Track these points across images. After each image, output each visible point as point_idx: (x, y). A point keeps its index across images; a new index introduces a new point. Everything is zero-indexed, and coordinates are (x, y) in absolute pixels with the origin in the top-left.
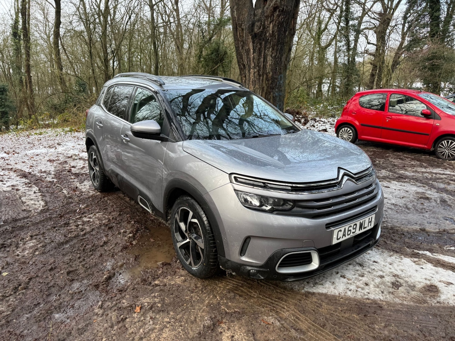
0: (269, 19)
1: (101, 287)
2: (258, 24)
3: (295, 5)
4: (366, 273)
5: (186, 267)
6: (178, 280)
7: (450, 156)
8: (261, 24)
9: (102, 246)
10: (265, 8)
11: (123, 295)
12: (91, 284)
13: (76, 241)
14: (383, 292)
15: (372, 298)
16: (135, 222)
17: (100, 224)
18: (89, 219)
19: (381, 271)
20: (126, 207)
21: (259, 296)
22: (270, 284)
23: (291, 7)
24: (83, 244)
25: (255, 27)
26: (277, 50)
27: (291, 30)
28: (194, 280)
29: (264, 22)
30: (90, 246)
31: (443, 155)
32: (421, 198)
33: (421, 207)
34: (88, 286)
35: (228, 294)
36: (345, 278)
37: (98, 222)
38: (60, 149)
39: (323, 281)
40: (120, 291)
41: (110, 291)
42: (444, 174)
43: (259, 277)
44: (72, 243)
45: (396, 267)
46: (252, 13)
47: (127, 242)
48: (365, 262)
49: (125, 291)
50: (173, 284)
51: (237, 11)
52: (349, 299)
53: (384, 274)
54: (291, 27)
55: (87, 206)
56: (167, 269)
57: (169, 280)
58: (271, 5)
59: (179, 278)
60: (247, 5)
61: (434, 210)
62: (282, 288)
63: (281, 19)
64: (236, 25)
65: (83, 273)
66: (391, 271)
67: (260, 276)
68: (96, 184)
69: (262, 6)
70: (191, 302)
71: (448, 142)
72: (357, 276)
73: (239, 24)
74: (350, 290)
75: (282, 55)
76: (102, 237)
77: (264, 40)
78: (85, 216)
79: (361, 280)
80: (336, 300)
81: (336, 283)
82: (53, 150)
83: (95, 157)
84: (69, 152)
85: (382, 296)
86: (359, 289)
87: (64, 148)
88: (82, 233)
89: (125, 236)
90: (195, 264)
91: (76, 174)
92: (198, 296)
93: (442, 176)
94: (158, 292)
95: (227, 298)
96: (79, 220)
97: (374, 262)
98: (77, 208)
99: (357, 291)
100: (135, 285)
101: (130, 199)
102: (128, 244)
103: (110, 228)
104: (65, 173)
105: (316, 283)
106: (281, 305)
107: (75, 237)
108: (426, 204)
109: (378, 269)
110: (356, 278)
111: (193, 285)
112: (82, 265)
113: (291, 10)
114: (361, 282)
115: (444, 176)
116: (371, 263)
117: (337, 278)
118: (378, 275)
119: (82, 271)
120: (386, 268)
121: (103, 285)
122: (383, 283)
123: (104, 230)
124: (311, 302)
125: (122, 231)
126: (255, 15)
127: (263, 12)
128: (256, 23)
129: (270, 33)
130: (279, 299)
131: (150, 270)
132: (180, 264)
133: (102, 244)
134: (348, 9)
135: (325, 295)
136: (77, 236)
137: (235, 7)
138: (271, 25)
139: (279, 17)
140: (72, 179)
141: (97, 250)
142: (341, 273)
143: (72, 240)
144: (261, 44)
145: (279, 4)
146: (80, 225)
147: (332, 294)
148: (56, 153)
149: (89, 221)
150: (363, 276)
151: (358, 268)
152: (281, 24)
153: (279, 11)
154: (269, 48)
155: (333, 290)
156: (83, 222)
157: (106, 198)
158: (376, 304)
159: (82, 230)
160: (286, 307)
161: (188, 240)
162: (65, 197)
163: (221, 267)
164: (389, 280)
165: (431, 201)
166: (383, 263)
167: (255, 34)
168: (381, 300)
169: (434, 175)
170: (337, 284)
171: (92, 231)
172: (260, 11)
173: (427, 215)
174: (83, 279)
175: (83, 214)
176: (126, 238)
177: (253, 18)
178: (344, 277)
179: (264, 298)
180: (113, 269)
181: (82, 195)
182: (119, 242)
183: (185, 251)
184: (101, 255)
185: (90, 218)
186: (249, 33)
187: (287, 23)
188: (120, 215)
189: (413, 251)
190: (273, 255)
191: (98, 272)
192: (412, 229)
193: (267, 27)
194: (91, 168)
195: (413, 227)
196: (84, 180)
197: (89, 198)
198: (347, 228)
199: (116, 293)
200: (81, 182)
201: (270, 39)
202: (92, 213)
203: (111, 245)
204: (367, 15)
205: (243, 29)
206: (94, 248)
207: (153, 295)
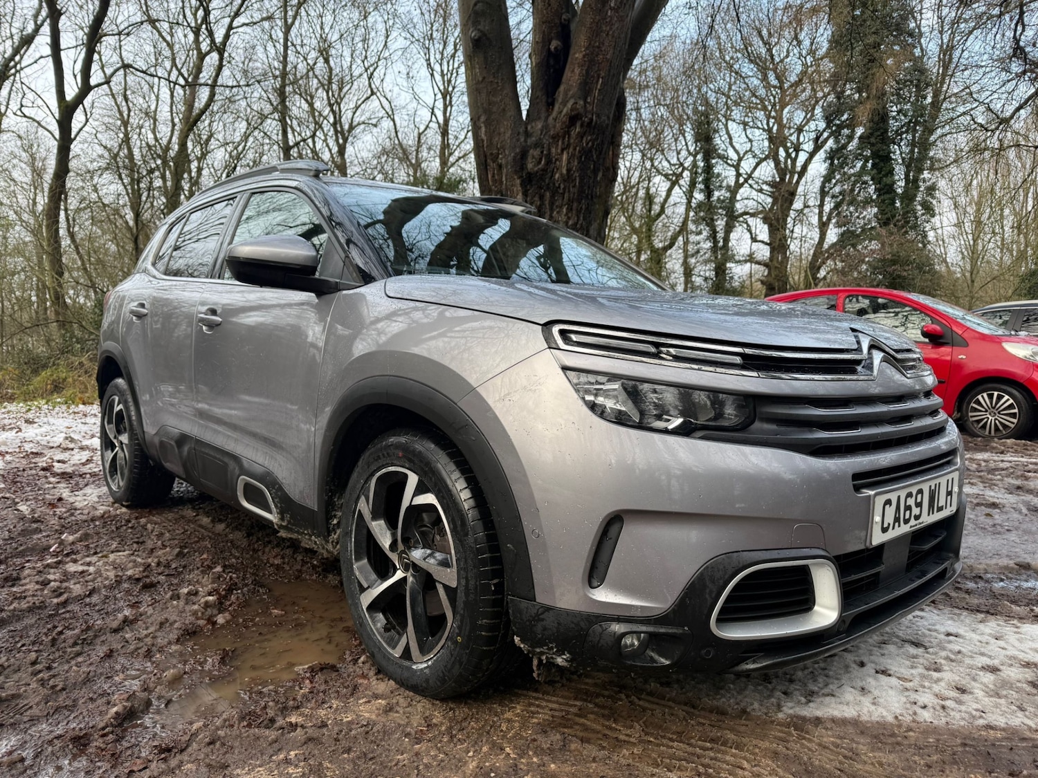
0: (560, 143)
1: (99, 743)
2: (535, 153)
3: (614, 115)
4: (943, 662)
5: (391, 668)
6: (366, 710)
7: (1001, 428)
8: (542, 152)
9: (116, 631)
10: (551, 118)
11: (173, 763)
12: (58, 737)
13: (33, 621)
14: (1022, 709)
15: (1003, 725)
16: (225, 567)
17: (116, 576)
18: (85, 568)
19: (983, 654)
20: (203, 539)
21: (646, 738)
22: (671, 703)
23: (608, 118)
24: (55, 627)
25: (530, 159)
26: (579, 212)
27: (608, 169)
28: (422, 706)
29: (549, 150)
30: (77, 631)
31: (984, 427)
32: (978, 504)
33: (990, 521)
34: (50, 742)
35: (540, 737)
36: (890, 675)
37: (111, 574)
38: (30, 432)
39: (831, 686)
40: (165, 751)
41: (129, 752)
42: (1002, 461)
43: (653, 660)
44: (19, 626)
45: (1017, 644)
46: (521, 130)
47: (198, 619)
48: (924, 635)
49: (182, 751)
50: (349, 722)
51: (486, 127)
52: (931, 730)
53: (996, 662)
54: (608, 163)
55: (86, 537)
56: (326, 682)
57: (337, 709)
58: (565, 111)
59: (369, 702)
60: (509, 114)
61: (1024, 526)
62: (711, 712)
63: (587, 144)
64: (485, 156)
65: (37, 704)
66: (1008, 653)
67: (656, 657)
68: (118, 484)
69: (543, 115)
70: (417, 768)
71: (991, 396)
72: (921, 670)
73: (492, 154)
74: (924, 707)
75: (590, 224)
76: (120, 610)
77: (548, 188)
78: (75, 561)
79: (938, 680)
80: (893, 735)
81: (873, 690)
82: (11, 435)
83: (121, 407)
84: (55, 439)
85: (1026, 716)
86: (948, 703)
87: (43, 430)
88: (55, 601)
89: (194, 604)
90: (424, 650)
91: (63, 473)
92: (439, 749)
93: (1002, 465)
94: (298, 748)
95: (539, 751)
96: (52, 571)
97: (949, 634)
98: (53, 542)
99: (943, 707)
100: (218, 729)
101: (213, 521)
102: (202, 622)
103: (149, 587)
104: (34, 472)
105: (812, 693)
106: (728, 758)
107: (31, 610)
108: (997, 516)
109: (971, 651)
110: (923, 676)
111: (416, 720)
112: (38, 681)
113: (608, 125)
114: (943, 684)
115: (1008, 465)
116: (942, 637)
117: (869, 676)
118: (980, 665)
119: (33, 700)
120: (990, 647)
121: (103, 736)
122: (1006, 684)
123: (128, 592)
124: (820, 745)
125: (185, 590)
126: (527, 134)
127: (546, 127)
128: (531, 151)
129: (561, 174)
130: (712, 741)
131: (271, 687)
132: (367, 665)
133: (115, 625)
134: (708, 168)
135: (855, 723)
136: (39, 608)
137: (483, 119)
138: (565, 157)
139: (582, 138)
140: (50, 483)
141: (98, 641)
142: (873, 665)
143: (19, 619)
144: (542, 197)
145: (582, 111)
146: (55, 581)
147: (875, 718)
148: (18, 441)
149: (83, 572)
150: (937, 670)
151: (912, 650)
152: (586, 153)
153: (582, 126)
154: (561, 207)
155: (873, 708)
156: (65, 573)
157: (143, 521)
158: (1024, 739)
159: (57, 592)
160: (746, 765)
161: (399, 575)
162: (23, 518)
163: (517, 639)
164: (1020, 677)
165: (1004, 510)
166: (975, 637)
167: (529, 174)
168: (1030, 728)
169: (983, 464)
170: (876, 693)
171: (90, 595)
172: (539, 125)
173: (1013, 536)
174: (34, 720)
175: (68, 555)
176: (196, 607)
177: (522, 140)
178: (885, 672)
179: (665, 741)
180: (146, 689)
181: (72, 515)
182: (172, 618)
183: (387, 619)
184: (110, 655)
185: (89, 564)
186: (516, 172)
187: (600, 153)
188: (180, 555)
189: (1032, 610)
190: (702, 574)
191: (91, 699)
192: (997, 564)
193: (556, 160)
194: (107, 444)
195: (994, 561)
196: (86, 485)
197: (93, 520)
198: (903, 494)
199: (150, 758)
200: (75, 489)
201: (562, 186)
202: (96, 553)
203: (147, 628)
204: (746, 185)
205: (500, 166)
206: (91, 633)
207: (282, 756)
